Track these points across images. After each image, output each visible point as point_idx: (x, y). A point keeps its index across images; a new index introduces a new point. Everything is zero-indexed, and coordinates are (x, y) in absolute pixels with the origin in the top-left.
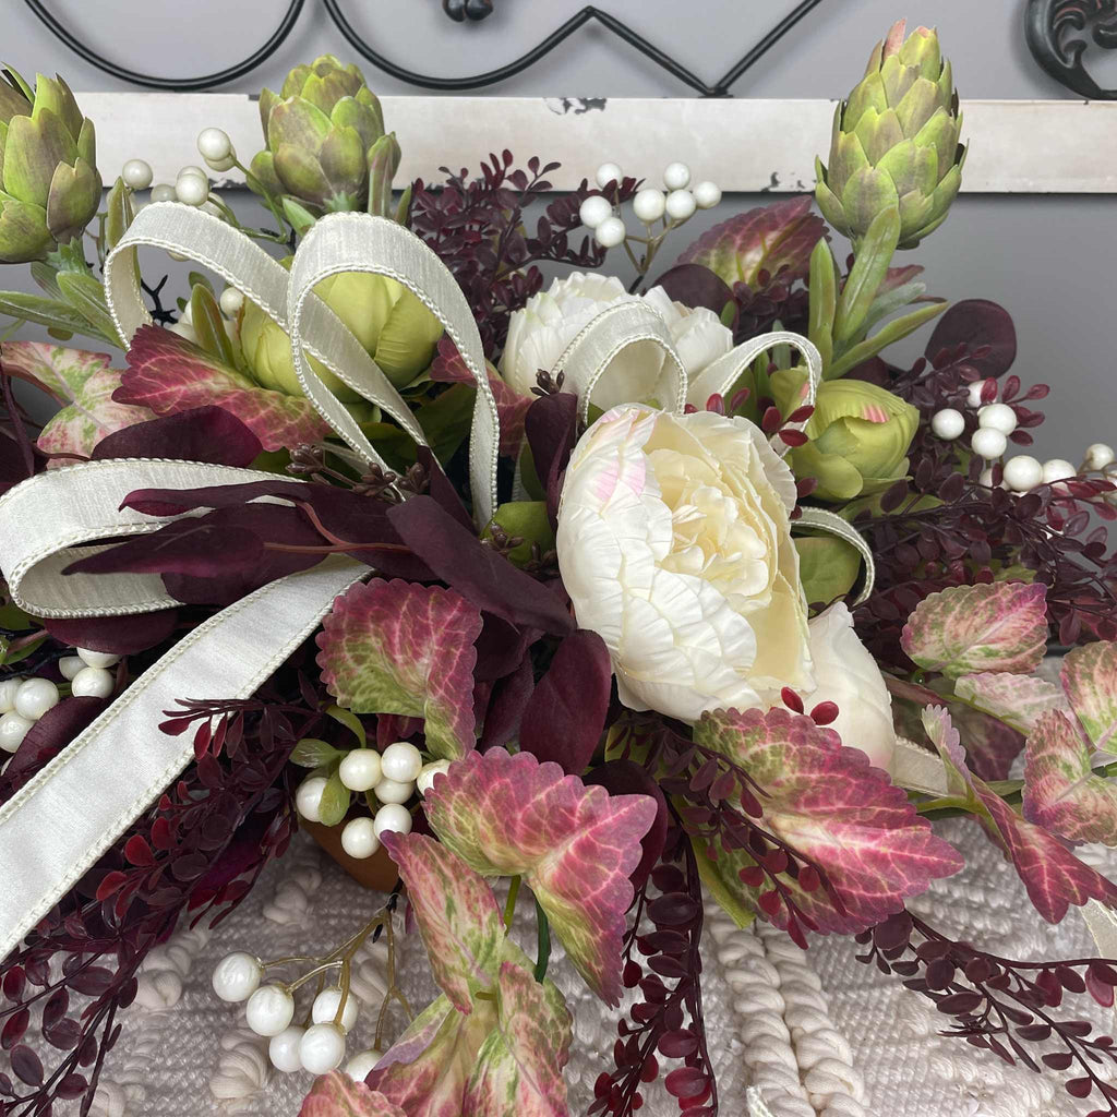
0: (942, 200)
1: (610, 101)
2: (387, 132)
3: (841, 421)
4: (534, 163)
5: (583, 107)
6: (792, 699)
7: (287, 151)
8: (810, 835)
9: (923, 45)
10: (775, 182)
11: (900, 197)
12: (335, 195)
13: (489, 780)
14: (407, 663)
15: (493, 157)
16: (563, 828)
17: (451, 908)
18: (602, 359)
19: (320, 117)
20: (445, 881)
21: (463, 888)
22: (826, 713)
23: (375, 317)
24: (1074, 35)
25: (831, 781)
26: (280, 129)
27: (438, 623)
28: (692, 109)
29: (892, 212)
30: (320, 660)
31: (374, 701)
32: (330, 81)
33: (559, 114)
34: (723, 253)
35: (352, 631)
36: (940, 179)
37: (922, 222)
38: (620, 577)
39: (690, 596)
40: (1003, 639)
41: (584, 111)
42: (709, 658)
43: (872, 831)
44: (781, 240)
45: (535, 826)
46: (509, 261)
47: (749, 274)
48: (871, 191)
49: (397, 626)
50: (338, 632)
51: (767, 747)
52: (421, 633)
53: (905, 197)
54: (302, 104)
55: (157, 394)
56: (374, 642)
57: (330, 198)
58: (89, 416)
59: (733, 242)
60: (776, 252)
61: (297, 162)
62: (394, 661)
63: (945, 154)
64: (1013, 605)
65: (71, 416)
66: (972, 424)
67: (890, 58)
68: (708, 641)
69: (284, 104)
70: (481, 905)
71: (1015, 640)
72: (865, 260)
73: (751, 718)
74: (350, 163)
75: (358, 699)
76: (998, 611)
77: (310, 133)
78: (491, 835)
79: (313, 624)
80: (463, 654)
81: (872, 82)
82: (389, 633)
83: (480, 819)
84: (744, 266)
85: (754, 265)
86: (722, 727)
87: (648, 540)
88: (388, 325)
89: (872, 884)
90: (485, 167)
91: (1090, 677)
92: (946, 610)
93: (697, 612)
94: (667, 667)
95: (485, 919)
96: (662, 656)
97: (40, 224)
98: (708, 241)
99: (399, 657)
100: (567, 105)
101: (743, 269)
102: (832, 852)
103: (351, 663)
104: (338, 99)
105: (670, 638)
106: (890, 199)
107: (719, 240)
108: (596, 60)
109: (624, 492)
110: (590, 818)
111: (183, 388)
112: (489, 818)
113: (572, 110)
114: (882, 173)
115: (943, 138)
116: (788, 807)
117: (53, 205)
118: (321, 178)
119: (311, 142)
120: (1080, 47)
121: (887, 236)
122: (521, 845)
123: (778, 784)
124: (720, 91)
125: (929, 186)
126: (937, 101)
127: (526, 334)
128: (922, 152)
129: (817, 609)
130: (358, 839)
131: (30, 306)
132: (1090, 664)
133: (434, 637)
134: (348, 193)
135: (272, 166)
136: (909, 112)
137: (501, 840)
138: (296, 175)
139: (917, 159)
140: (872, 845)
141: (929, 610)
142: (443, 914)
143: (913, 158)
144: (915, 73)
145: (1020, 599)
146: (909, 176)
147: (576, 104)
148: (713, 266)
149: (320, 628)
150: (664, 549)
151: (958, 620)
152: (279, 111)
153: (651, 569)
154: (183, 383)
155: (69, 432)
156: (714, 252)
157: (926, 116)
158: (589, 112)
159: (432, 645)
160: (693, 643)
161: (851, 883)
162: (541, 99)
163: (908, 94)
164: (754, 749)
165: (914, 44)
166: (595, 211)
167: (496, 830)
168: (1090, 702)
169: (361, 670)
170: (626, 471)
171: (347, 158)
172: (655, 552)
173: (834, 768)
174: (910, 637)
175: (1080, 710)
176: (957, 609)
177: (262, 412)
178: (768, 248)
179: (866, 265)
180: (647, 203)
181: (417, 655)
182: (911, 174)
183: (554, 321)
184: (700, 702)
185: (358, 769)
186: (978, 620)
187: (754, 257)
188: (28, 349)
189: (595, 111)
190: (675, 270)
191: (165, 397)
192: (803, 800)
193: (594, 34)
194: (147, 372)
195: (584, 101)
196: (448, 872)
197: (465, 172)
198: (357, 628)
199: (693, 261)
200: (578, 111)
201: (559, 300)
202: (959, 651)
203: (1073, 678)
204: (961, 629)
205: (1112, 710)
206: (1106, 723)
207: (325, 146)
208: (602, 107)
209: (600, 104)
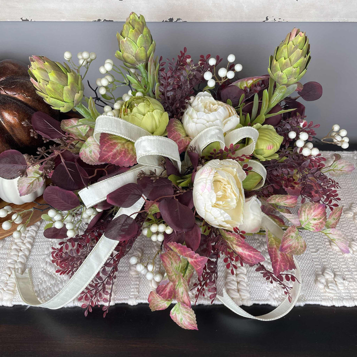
3: (262, 149)
8: (238, 250)
9: (300, 39)
11: (288, 79)
12: (139, 64)
17: (172, 263)
19: (134, 45)
20: (171, 259)
21: (174, 259)
26: (124, 48)
32: (136, 31)
38: (205, 209)
40: (288, 203)
43: (250, 251)
47: (249, 84)
48: (280, 78)
54: (129, 40)
55: (107, 156)
57: (137, 65)
58: (90, 148)
61: (129, 57)
64: (290, 198)
65: (86, 147)
67: (290, 40)
68: (222, 218)
69: (124, 39)
70: (177, 261)
74: (143, 57)
75: (153, 212)
76: (287, 199)
77: (131, 50)
81: (285, 48)
87: (211, 200)
91: (305, 211)
92: (276, 198)
95: (178, 263)
102: (242, 253)
104: (138, 37)
109: (206, 191)
111: (112, 153)
118: (135, 61)
119: (132, 53)
126: (302, 55)
132: (306, 208)
134: (142, 63)
135: (122, 56)
136: (293, 58)
138: (129, 60)
139: (294, 71)
141: (273, 197)
142: (171, 265)
143: (292, 71)
144: (297, 47)
145: (292, 198)
146: (291, 75)
152: (123, 42)
153: (211, 207)
154: (112, 151)
155: (86, 152)
157: (298, 59)
160: (219, 219)
164: (229, 237)
165: (297, 39)
166: (208, 76)
168: (303, 217)
170: (207, 186)
171: (142, 56)
172: (212, 204)
173: (243, 244)
175: (300, 219)
176: (279, 198)
177: (129, 156)
185: (154, 228)
186: (283, 200)
187: (250, 81)
188: (71, 123)
191: (109, 156)
194: (104, 150)
196: (171, 257)
197: (174, 59)
203: (301, 212)
204: (279, 201)
205: (308, 219)
206: (306, 221)
207: (136, 54)
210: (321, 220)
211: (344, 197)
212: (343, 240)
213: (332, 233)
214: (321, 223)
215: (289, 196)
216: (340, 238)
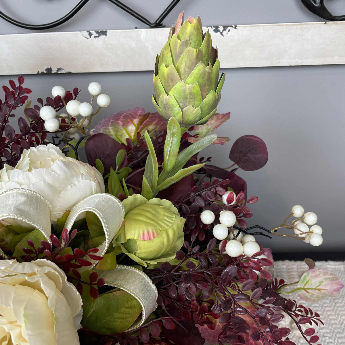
0: (206, 107)
1: (109, 32)
5: (97, 35)
11: (182, 109)
33: (88, 38)
34: (116, 127)
37: (197, 119)
41: (98, 37)
44: (140, 122)
48: (168, 106)
53: (184, 109)
59: (118, 123)
60: (142, 124)
63: (205, 86)
67: (174, 34)
72: (169, 139)
81: (165, 49)
85: (134, 131)
100: (90, 35)
101: (129, 133)
106: (177, 110)
107: (110, 123)
113: (93, 36)
114: (172, 98)
115: (203, 78)
125: (196, 103)
126: (199, 58)
128: (190, 87)
136: (183, 66)
139: (187, 91)
143: (185, 91)
147: (94, 34)
156: (110, 128)
157: (191, 68)
158: (100, 37)
162: (79, 32)
163: (182, 56)
165: (185, 28)
178: (136, 125)
179: (170, 141)
182: (186, 98)
187: (132, 128)
189: (103, 37)
195: (97, 32)
199: (101, 132)
208: (106, 35)
209: (104, 33)
211: (334, 340)
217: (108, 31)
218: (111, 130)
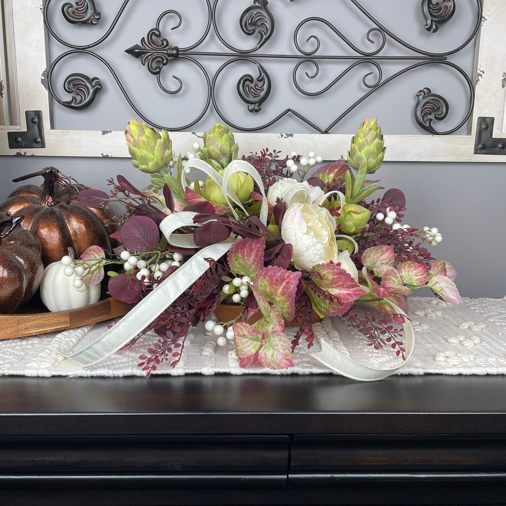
0: (378, 162)
2: (236, 143)
3: (350, 212)
4: (275, 151)
6: (331, 262)
7: (211, 148)
8: (335, 291)
9: (372, 123)
10: (342, 158)
12: (223, 159)
13: (268, 273)
14: (247, 259)
15: (263, 149)
16: (283, 280)
18: (292, 195)
19: (220, 139)
22: (339, 264)
23: (238, 186)
24: (430, 117)
25: (339, 278)
26: (209, 142)
27: (256, 247)
28: (318, 137)
29: (364, 163)
30: (228, 259)
31: (238, 271)
32: (222, 130)
33: (280, 138)
34: (323, 174)
35: (235, 252)
36: (378, 156)
38: (295, 236)
39: (310, 240)
40: (384, 260)
41: (287, 137)
42: (314, 254)
43: (348, 289)
44: (338, 172)
45: (277, 280)
46: (268, 176)
47: (331, 180)
48: (360, 159)
49: (246, 250)
50: (232, 252)
51: (326, 272)
52: (252, 250)
53: (368, 160)
54: (215, 135)
55: (192, 200)
56: (240, 255)
57: (221, 160)
59: (326, 172)
60: (338, 174)
61: (213, 150)
62: (245, 259)
63: (379, 149)
64: (386, 251)
66: (386, 216)
67: (364, 126)
68: (314, 250)
69: (210, 136)
70: (265, 302)
71: (387, 260)
72: (359, 176)
73: (323, 265)
74: (227, 151)
76: (383, 253)
77: (217, 143)
78: (268, 285)
79: (227, 251)
80: (261, 253)
81: (360, 131)
82: (244, 252)
83: (266, 282)
84: (329, 178)
85: (332, 178)
86: (317, 269)
87: (301, 229)
88: (241, 187)
89: (347, 300)
90: (261, 152)
91: (405, 268)
92: (371, 253)
93: (312, 244)
94: (305, 256)
96: (304, 253)
97: (161, 164)
98: (319, 171)
99: (246, 258)
100: (282, 136)
102: (340, 294)
103: (234, 261)
104: (224, 135)
105: (306, 249)
106: (365, 160)
107: (322, 171)
108: (291, 123)
109: (296, 219)
110: (288, 277)
111: (196, 200)
112: (268, 281)
113: (283, 137)
114: (363, 154)
115: (378, 145)
116: (331, 286)
117: (164, 159)
118: (220, 155)
119: (217, 146)
120: (431, 120)
121: (364, 170)
122: (274, 286)
123: (328, 280)
124: (326, 132)
125: (375, 157)
126: (376, 136)
127: (273, 191)
128: (372, 149)
129: (340, 251)
130: (236, 298)
131: (160, 182)
132: (405, 265)
133: (254, 251)
134: (226, 158)
135: (207, 151)
136: (369, 139)
137: (270, 286)
138: (213, 154)
139: (371, 151)
140: (348, 292)
141: (367, 253)
144: (371, 129)
145: (388, 249)
146: (370, 154)
147: (285, 136)
148: (321, 178)
149: (228, 251)
150: (305, 231)
151: (374, 255)
152: (209, 138)
153: (302, 235)
156: (321, 174)
157: (373, 140)
159: (254, 253)
160: (311, 251)
161: (344, 300)
162: (275, 134)
163: (369, 134)
164: (324, 273)
165: (370, 123)
166: (290, 163)
167: (269, 283)
168: (404, 273)
169: (236, 263)
170: (297, 215)
171: (226, 149)
172: (303, 232)
173: (339, 274)
174: (363, 260)
175: (401, 274)
176: (374, 252)
178: (335, 173)
180: (303, 161)
181: (250, 256)
183: (280, 188)
184: (312, 263)
185: (237, 282)
186: (378, 255)
187: (332, 176)
189: (290, 137)
190: (311, 178)
192: (334, 283)
193: (290, 116)
194: (189, 196)
195: (287, 135)
197: (256, 153)
198: (237, 252)
199: (316, 176)
200: (285, 137)
201: (281, 184)
202: (375, 263)
203: (400, 268)
204: (375, 257)
205: (409, 275)
206: (408, 277)
207: (221, 147)
208: (292, 136)
209: (291, 135)
210: (424, 276)
212: (452, 288)
213: (438, 281)
214: (425, 278)
215: (385, 247)
216: (447, 285)
217: (294, 134)
218: (321, 176)
